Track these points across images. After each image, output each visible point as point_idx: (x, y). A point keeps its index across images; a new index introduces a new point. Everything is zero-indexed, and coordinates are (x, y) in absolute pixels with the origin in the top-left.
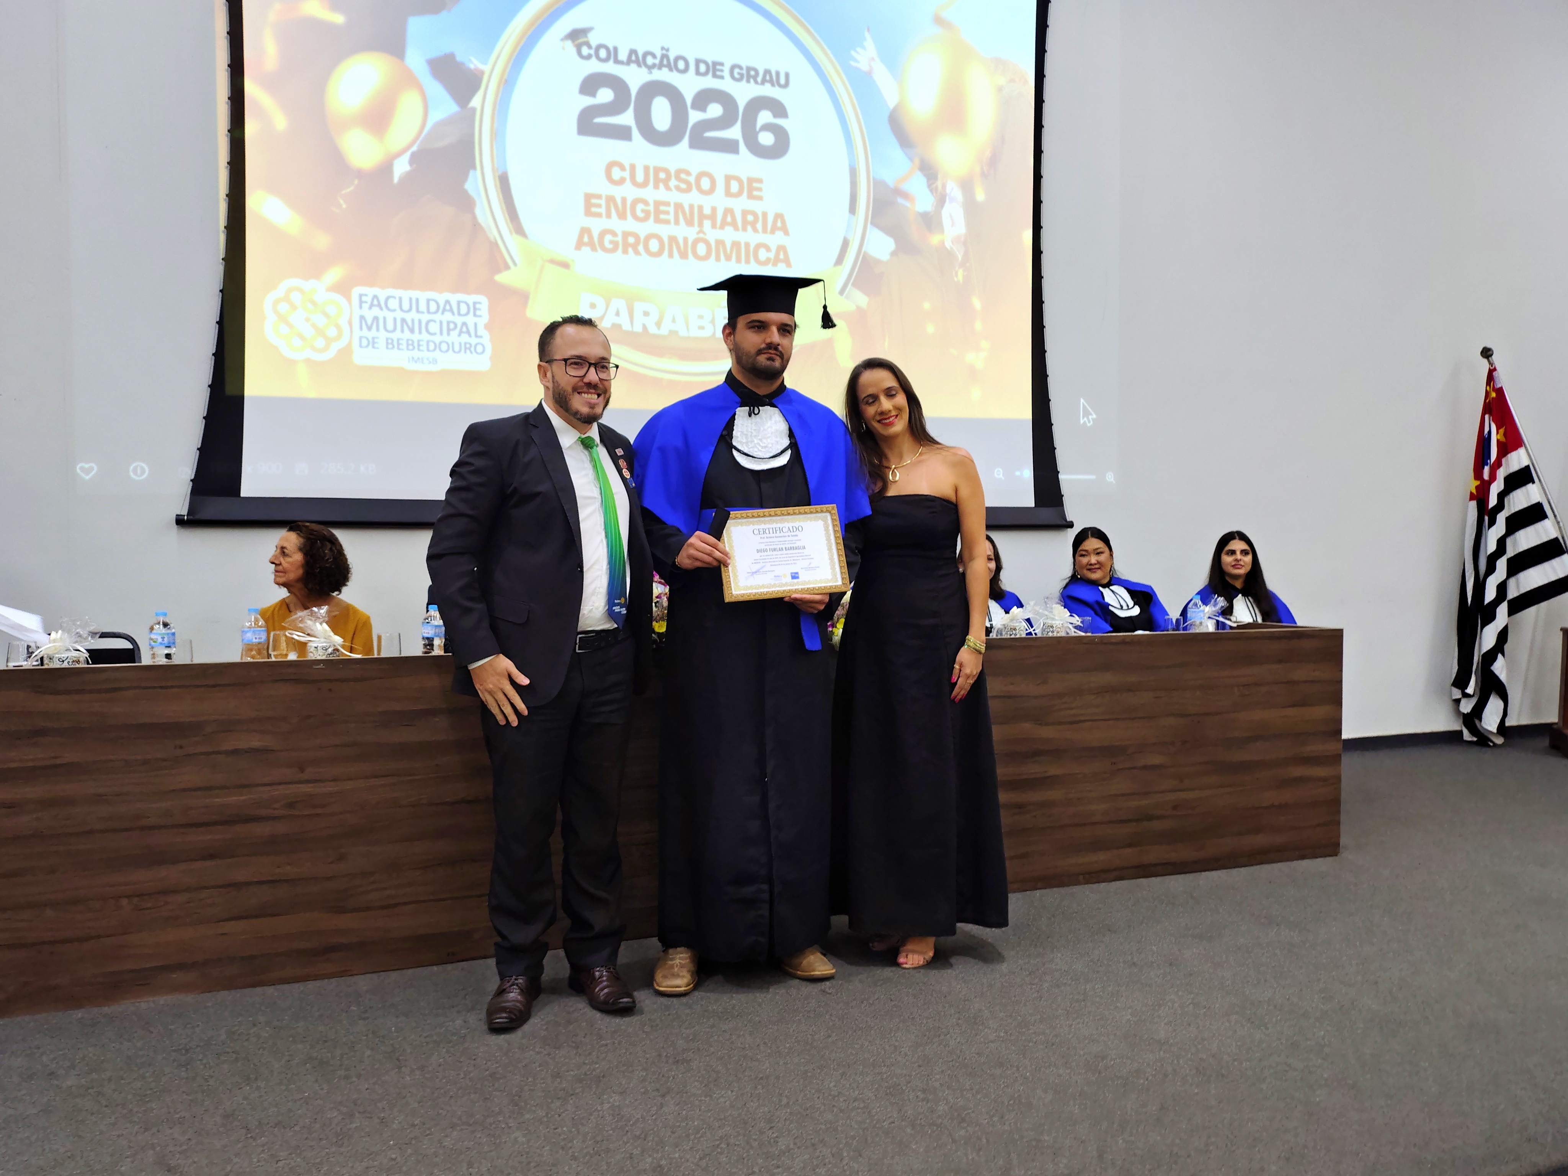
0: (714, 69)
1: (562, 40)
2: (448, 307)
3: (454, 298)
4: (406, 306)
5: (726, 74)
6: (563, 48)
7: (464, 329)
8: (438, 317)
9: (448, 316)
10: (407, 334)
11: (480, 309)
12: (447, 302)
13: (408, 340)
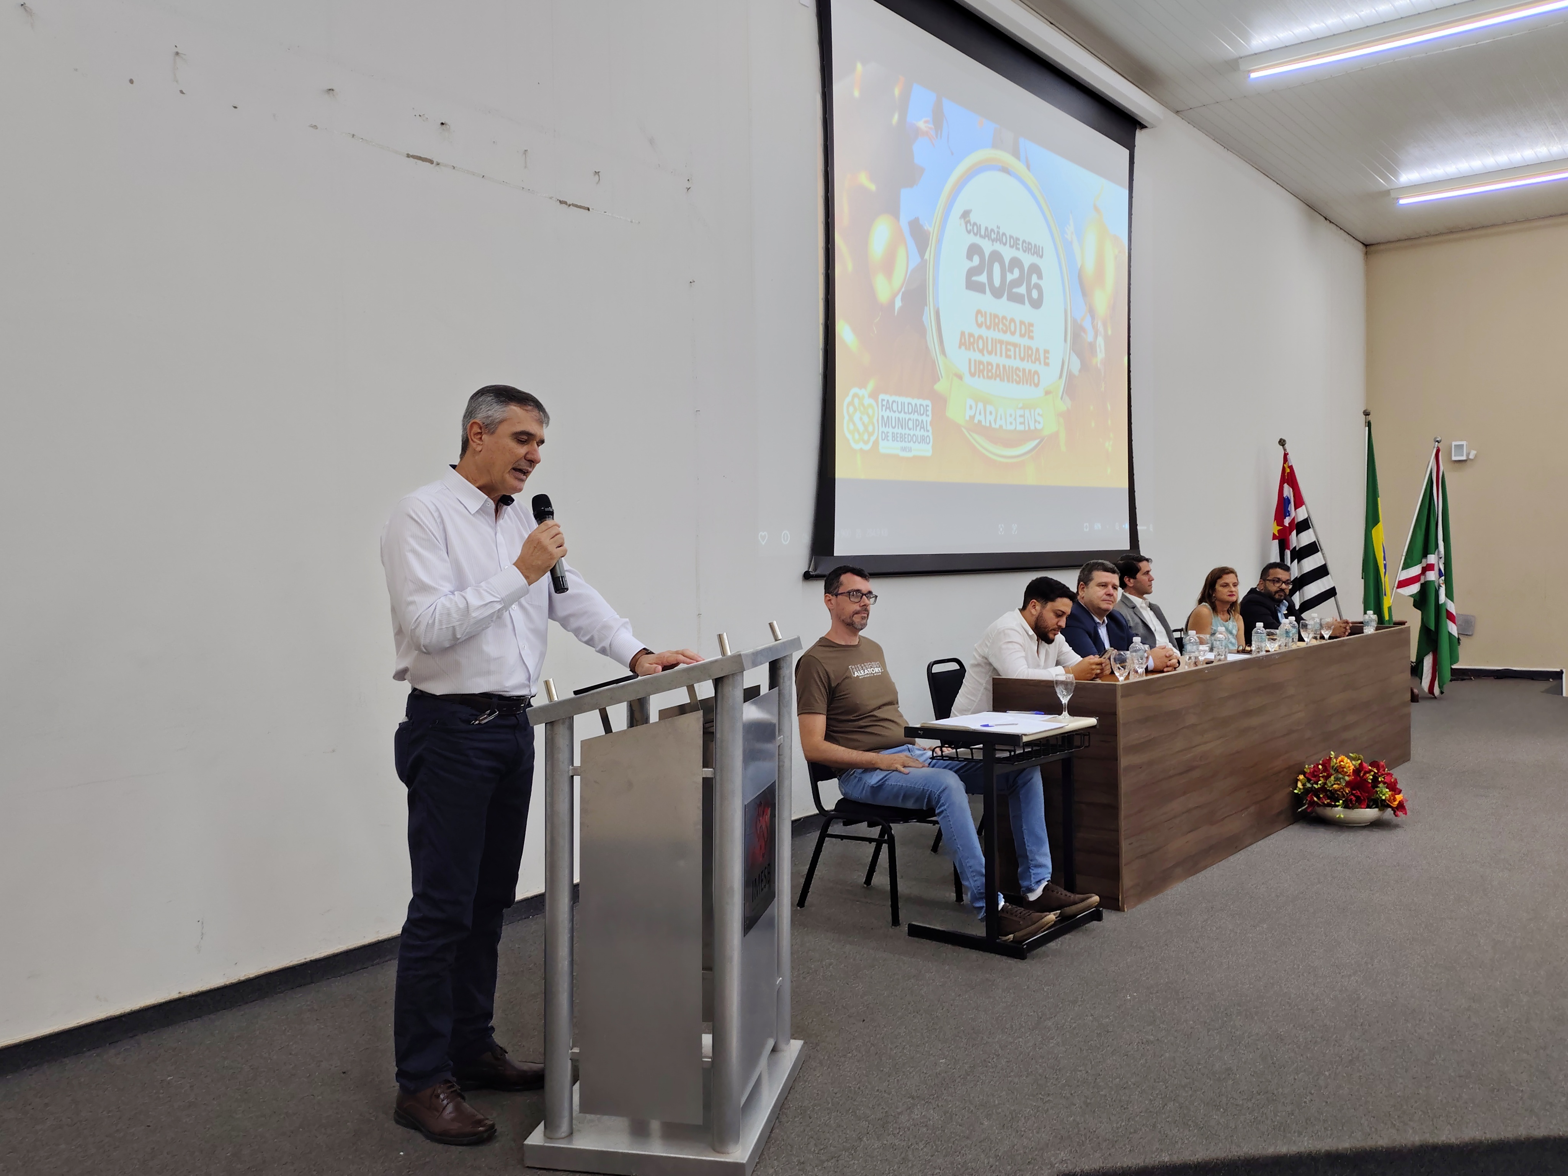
0: (1015, 243)
1: (960, 218)
2: (916, 409)
3: (919, 402)
4: (900, 410)
5: (1020, 246)
6: (961, 225)
7: (922, 426)
8: (912, 416)
9: (915, 416)
10: (900, 431)
11: (928, 410)
12: (916, 405)
13: (900, 434)
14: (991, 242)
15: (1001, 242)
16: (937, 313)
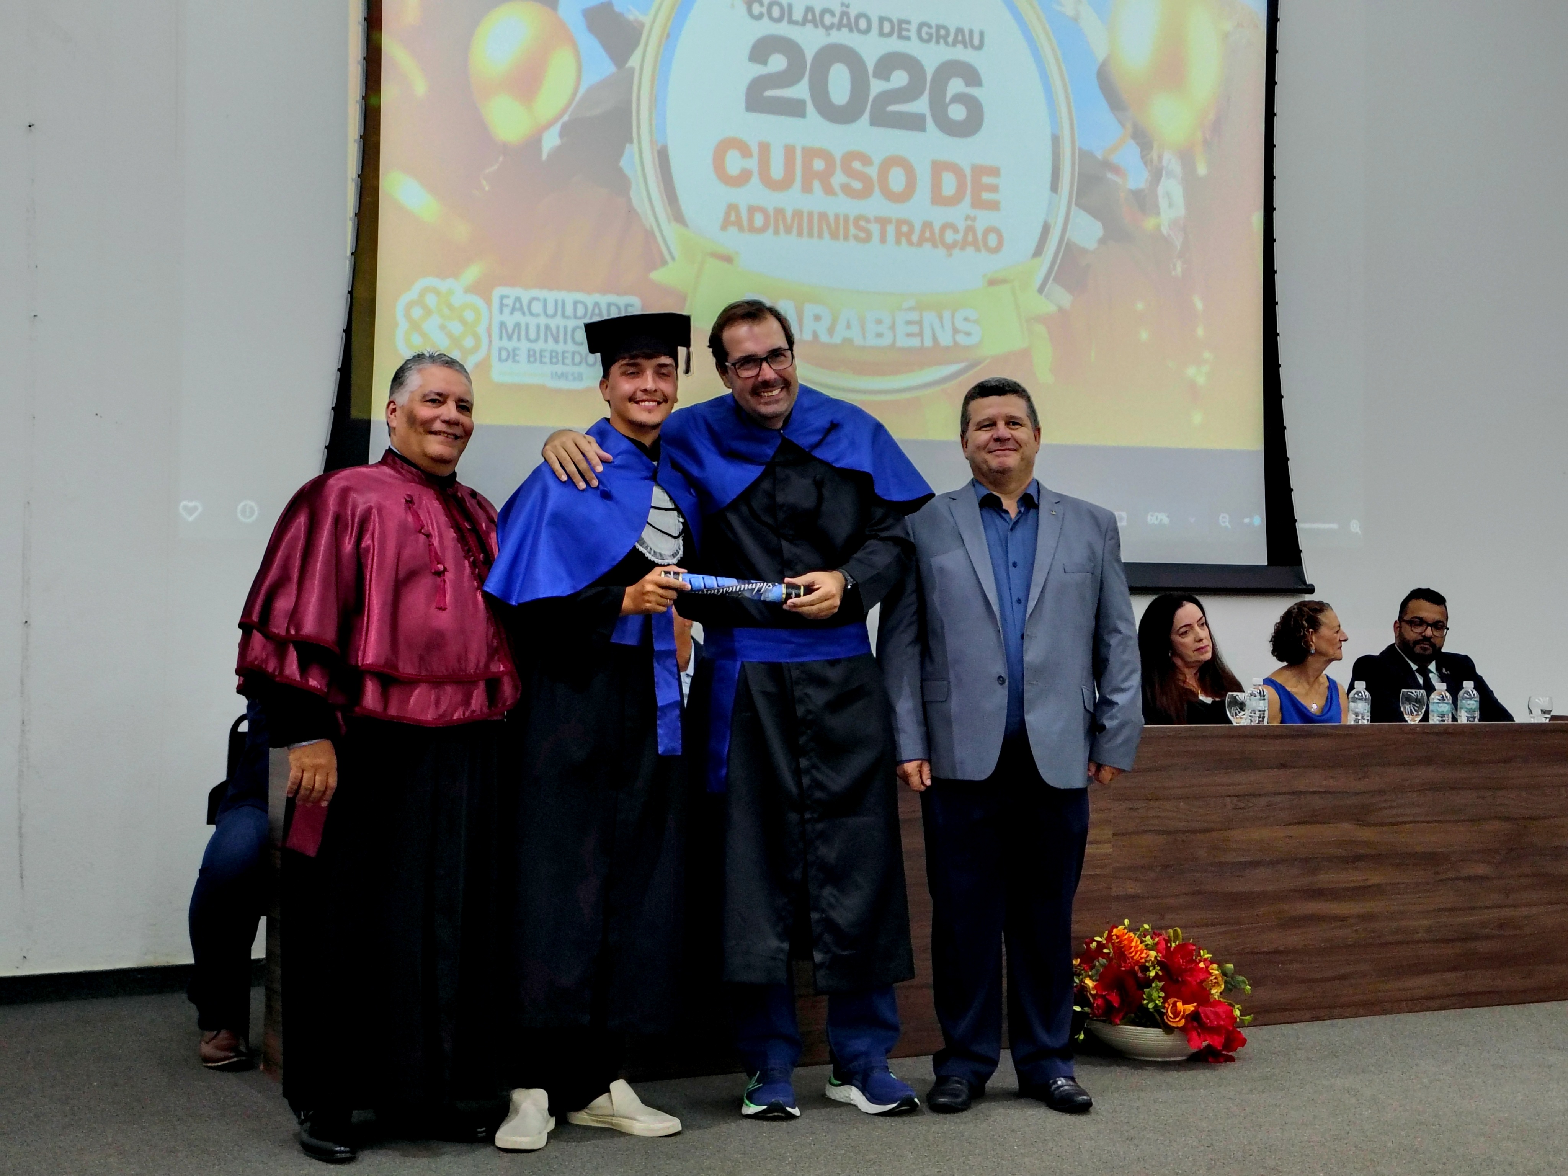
0: (899, 29)
2: (597, 311)
3: (605, 299)
4: (551, 310)
10: (551, 346)
12: (596, 304)
14: (821, 31)
15: (853, 27)
16: (663, 157)
